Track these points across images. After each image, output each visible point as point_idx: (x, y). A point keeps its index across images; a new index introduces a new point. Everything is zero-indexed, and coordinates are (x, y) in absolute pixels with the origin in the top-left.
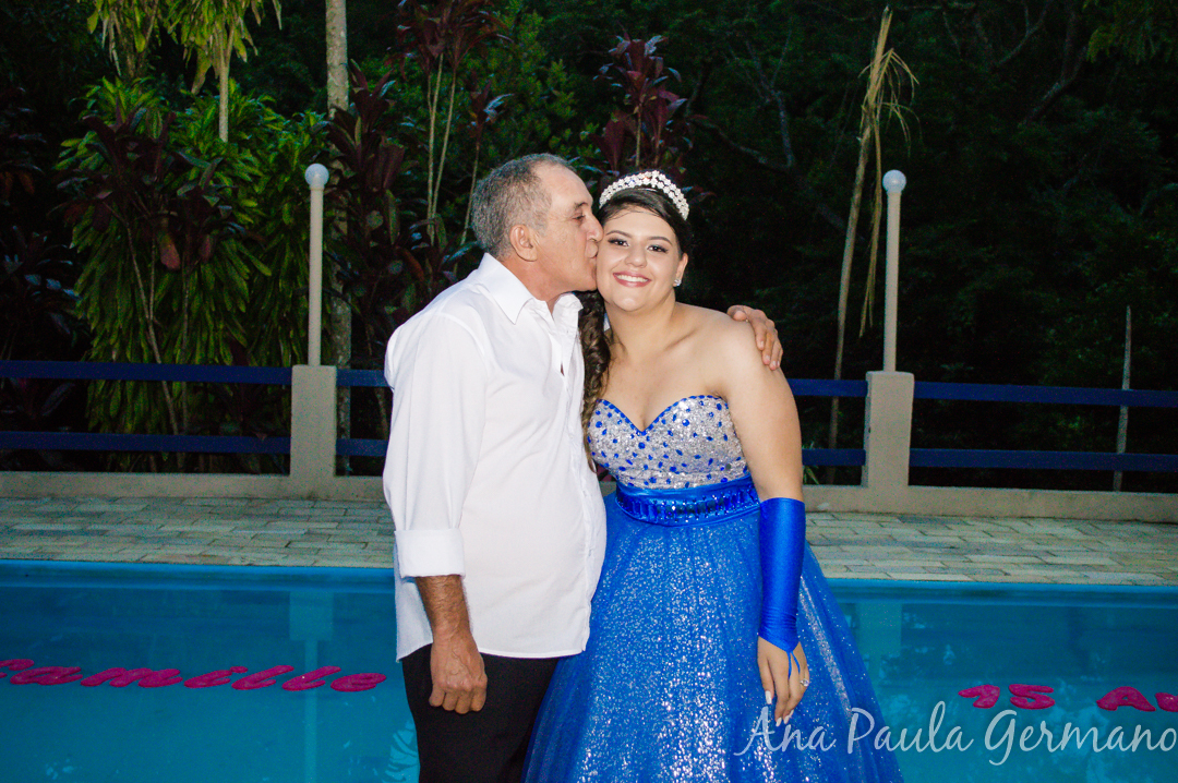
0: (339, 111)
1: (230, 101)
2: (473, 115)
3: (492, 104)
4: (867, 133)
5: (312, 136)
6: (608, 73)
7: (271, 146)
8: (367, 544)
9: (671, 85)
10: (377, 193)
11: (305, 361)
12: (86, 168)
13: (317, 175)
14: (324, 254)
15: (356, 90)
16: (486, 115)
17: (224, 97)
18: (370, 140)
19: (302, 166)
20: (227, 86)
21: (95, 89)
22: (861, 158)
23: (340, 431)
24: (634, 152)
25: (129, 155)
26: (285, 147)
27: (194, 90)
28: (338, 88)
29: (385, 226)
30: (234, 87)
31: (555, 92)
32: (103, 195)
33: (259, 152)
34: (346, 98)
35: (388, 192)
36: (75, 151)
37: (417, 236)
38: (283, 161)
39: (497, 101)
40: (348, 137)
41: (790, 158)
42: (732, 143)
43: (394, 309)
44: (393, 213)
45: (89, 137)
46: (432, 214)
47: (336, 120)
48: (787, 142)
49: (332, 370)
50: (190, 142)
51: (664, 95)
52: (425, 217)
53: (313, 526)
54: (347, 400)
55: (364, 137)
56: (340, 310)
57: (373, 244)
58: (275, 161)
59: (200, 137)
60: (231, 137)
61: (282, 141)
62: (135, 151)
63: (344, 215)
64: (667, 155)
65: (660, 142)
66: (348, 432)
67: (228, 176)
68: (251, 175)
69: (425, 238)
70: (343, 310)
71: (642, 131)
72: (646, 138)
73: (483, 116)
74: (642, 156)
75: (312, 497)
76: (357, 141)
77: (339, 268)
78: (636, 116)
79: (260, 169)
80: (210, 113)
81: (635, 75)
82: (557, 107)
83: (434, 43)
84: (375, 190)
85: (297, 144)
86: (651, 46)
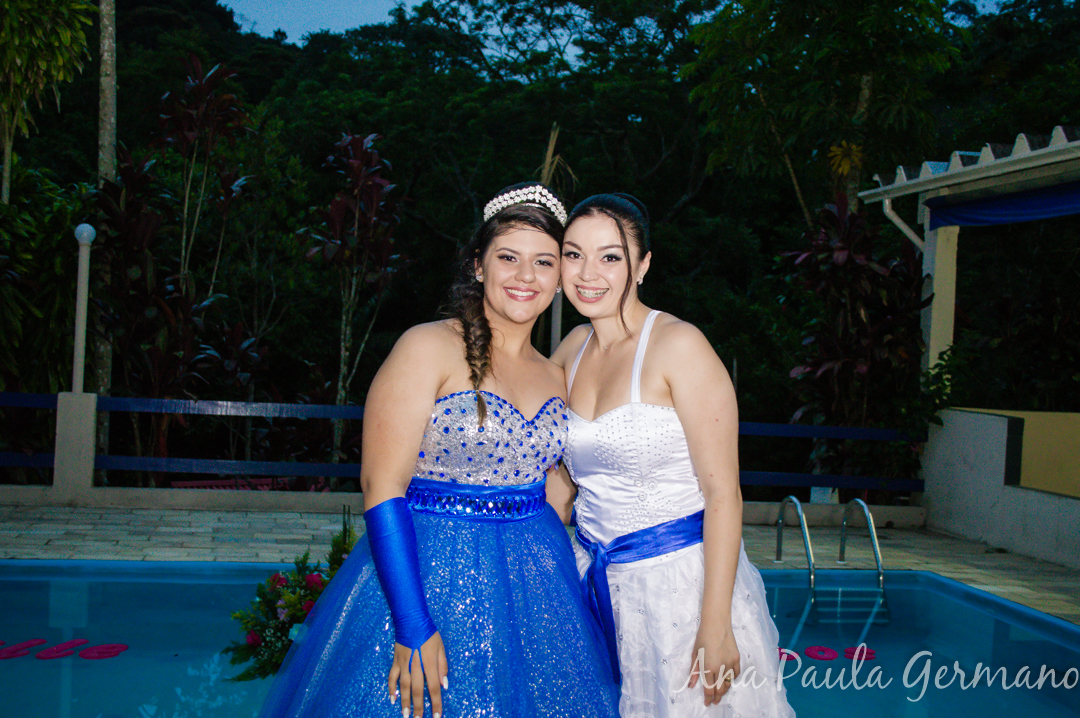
0: (107, 182)
1: (12, 170)
2: (222, 191)
3: (236, 183)
5: (83, 202)
6: (334, 161)
7: (47, 209)
8: (118, 542)
9: (384, 174)
10: (137, 251)
11: (69, 388)
13: (85, 232)
14: (90, 300)
15: (122, 166)
16: (232, 192)
17: (7, 167)
18: (133, 207)
19: (73, 227)
20: (10, 157)
23: (99, 449)
24: (353, 225)
26: (59, 210)
28: (107, 163)
29: (143, 277)
30: (16, 159)
31: (293, 181)
33: (36, 214)
34: (114, 172)
35: (147, 251)
37: (170, 287)
38: (57, 222)
39: (241, 181)
40: (115, 204)
42: (436, 231)
43: (148, 347)
44: (150, 269)
46: (185, 270)
47: (104, 190)
49: (92, 397)
51: (378, 180)
52: (178, 271)
53: (70, 527)
54: (106, 424)
55: (129, 204)
56: (102, 348)
57: (132, 292)
58: (50, 222)
60: (12, 200)
61: (57, 206)
63: (108, 268)
64: (380, 230)
65: (375, 219)
66: (106, 451)
67: (8, 232)
68: (28, 232)
69: (178, 289)
70: (105, 349)
71: (360, 209)
72: (363, 214)
73: (230, 192)
74: (359, 228)
75: (72, 505)
76: (122, 207)
77: (103, 313)
78: (355, 197)
79: (37, 228)
81: (354, 163)
83: (191, 129)
84: (136, 248)
85: (70, 208)
86: (369, 141)
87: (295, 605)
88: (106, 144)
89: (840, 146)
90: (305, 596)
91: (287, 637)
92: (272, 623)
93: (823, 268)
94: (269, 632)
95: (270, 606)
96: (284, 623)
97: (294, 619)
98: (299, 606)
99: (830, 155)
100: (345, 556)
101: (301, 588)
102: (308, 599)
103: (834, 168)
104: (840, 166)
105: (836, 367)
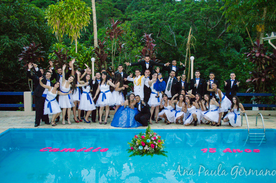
0: (96, 47)
1: (77, 45)
2: (119, 47)
3: (122, 45)
4: (188, 49)
5: (92, 52)
6: (143, 40)
7: (85, 53)
9: (153, 43)
10: (103, 62)
12: (53, 58)
13: (93, 59)
15: (99, 44)
17: (76, 45)
18: (102, 52)
19: (90, 58)
20: (77, 43)
21: (55, 45)
22: (187, 53)
25: (61, 57)
26: (87, 53)
27: (71, 44)
28: (96, 43)
29: (105, 67)
30: (78, 43)
31: (133, 38)
32: (57, 64)
33: (83, 54)
35: (105, 61)
36: (51, 55)
37: (110, 68)
38: (87, 56)
40: (98, 52)
41: (176, 44)
42: (165, 42)
44: (106, 65)
45: (54, 53)
46: (113, 65)
47: (96, 49)
48: (175, 41)
50: (71, 54)
51: (152, 44)
52: (111, 65)
55: (101, 52)
58: (86, 56)
59: (72, 53)
60: (78, 52)
61: (87, 52)
62: (62, 56)
63: (97, 65)
67: (78, 59)
68: (81, 59)
69: (112, 69)
72: (149, 51)
73: (121, 47)
76: (100, 53)
78: (147, 48)
79: (83, 58)
80: (74, 48)
81: (147, 41)
82: (134, 40)
83: (113, 35)
84: (103, 61)
85: (89, 53)
86: (150, 35)
87: (140, 142)
88: (95, 39)
89: (259, 25)
90: (141, 140)
91: (138, 148)
92: (135, 145)
93: (253, 57)
94: (135, 147)
95: (135, 142)
96: (137, 146)
97: (139, 145)
98: (140, 143)
99: (256, 27)
100: (149, 132)
101: (140, 139)
102: (142, 141)
103: (258, 30)
104: (259, 30)
105: (257, 80)
